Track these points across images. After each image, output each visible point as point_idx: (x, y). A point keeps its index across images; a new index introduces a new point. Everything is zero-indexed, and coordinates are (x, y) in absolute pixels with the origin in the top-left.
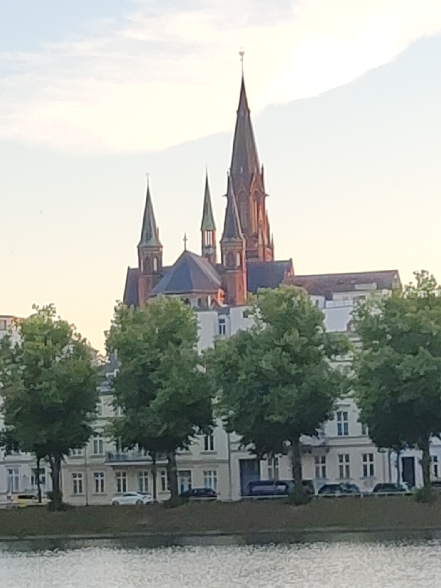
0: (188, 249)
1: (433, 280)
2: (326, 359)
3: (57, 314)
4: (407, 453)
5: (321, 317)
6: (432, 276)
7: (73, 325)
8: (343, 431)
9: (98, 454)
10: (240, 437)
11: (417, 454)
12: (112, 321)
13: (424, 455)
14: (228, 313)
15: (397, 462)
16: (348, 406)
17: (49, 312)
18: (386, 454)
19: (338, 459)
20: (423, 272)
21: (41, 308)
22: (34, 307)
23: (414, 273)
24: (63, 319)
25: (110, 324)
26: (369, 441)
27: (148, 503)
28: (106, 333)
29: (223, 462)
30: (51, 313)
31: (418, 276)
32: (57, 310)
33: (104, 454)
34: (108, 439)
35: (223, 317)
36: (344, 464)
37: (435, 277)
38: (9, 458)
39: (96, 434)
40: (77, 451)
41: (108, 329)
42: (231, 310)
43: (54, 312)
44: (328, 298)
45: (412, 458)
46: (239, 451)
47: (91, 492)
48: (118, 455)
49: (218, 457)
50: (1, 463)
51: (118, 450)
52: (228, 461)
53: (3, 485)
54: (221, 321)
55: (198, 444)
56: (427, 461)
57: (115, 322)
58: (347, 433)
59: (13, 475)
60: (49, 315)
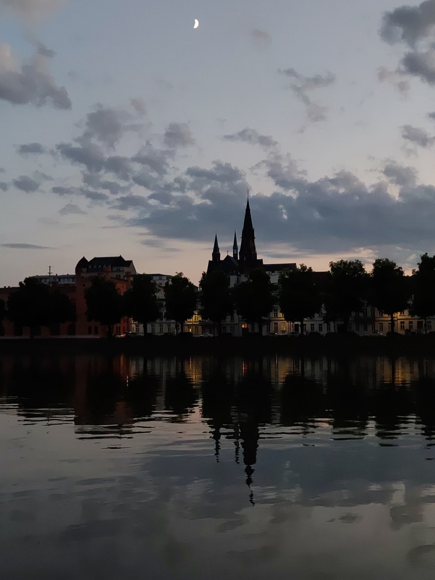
0: (229, 255)
1: (306, 267)
2: (271, 292)
3: (184, 275)
4: (296, 323)
5: (270, 278)
6: (305, 266)
7: (189, 279)
8: (276, 315)
9: (196, 321)
10: (241, 317)
11: (299, 323)
12: (201, 278)
13: (301, 324)
14: (240, 276)
15: (293, 326)
16: (278, 307)
17: (181, 274)
18: (290, 323)
19: (274, 324)
20: (303, 264)
21: (178, 273)
22: (176, 273)
23: (300, 264)
24: (185, 277)
25: (201, 279)
26: (284, 319)
27: (212, 337)
28: (199, 282)
29: (236, 324)
30: (182, 275)
31: (301, 266)
32: (184, 274)
33: (198, 321)
34: (199, 316)
35: (239, 277)
36: (276, 326)
37: (306, 266)
38: (167, 321)
39: (196, 315)
40: (190, 320)
41: (200, 280)
42: (241, 275)
43: (183, 275)
44: (273, 272)
45: (298, 324)
46: (242, 321)
47: (194, 333)
48: (203, 321)
49: (235, 323)
50: (165, 323)
51: (203, 320)
52: (238, 324)
53: (165, 330)
54: (238, 279)
55: (229, 318)
56: (302, 326)
57: (202, 278)
58: (277, 316)
59: (169, 327)
60: (181, 275)
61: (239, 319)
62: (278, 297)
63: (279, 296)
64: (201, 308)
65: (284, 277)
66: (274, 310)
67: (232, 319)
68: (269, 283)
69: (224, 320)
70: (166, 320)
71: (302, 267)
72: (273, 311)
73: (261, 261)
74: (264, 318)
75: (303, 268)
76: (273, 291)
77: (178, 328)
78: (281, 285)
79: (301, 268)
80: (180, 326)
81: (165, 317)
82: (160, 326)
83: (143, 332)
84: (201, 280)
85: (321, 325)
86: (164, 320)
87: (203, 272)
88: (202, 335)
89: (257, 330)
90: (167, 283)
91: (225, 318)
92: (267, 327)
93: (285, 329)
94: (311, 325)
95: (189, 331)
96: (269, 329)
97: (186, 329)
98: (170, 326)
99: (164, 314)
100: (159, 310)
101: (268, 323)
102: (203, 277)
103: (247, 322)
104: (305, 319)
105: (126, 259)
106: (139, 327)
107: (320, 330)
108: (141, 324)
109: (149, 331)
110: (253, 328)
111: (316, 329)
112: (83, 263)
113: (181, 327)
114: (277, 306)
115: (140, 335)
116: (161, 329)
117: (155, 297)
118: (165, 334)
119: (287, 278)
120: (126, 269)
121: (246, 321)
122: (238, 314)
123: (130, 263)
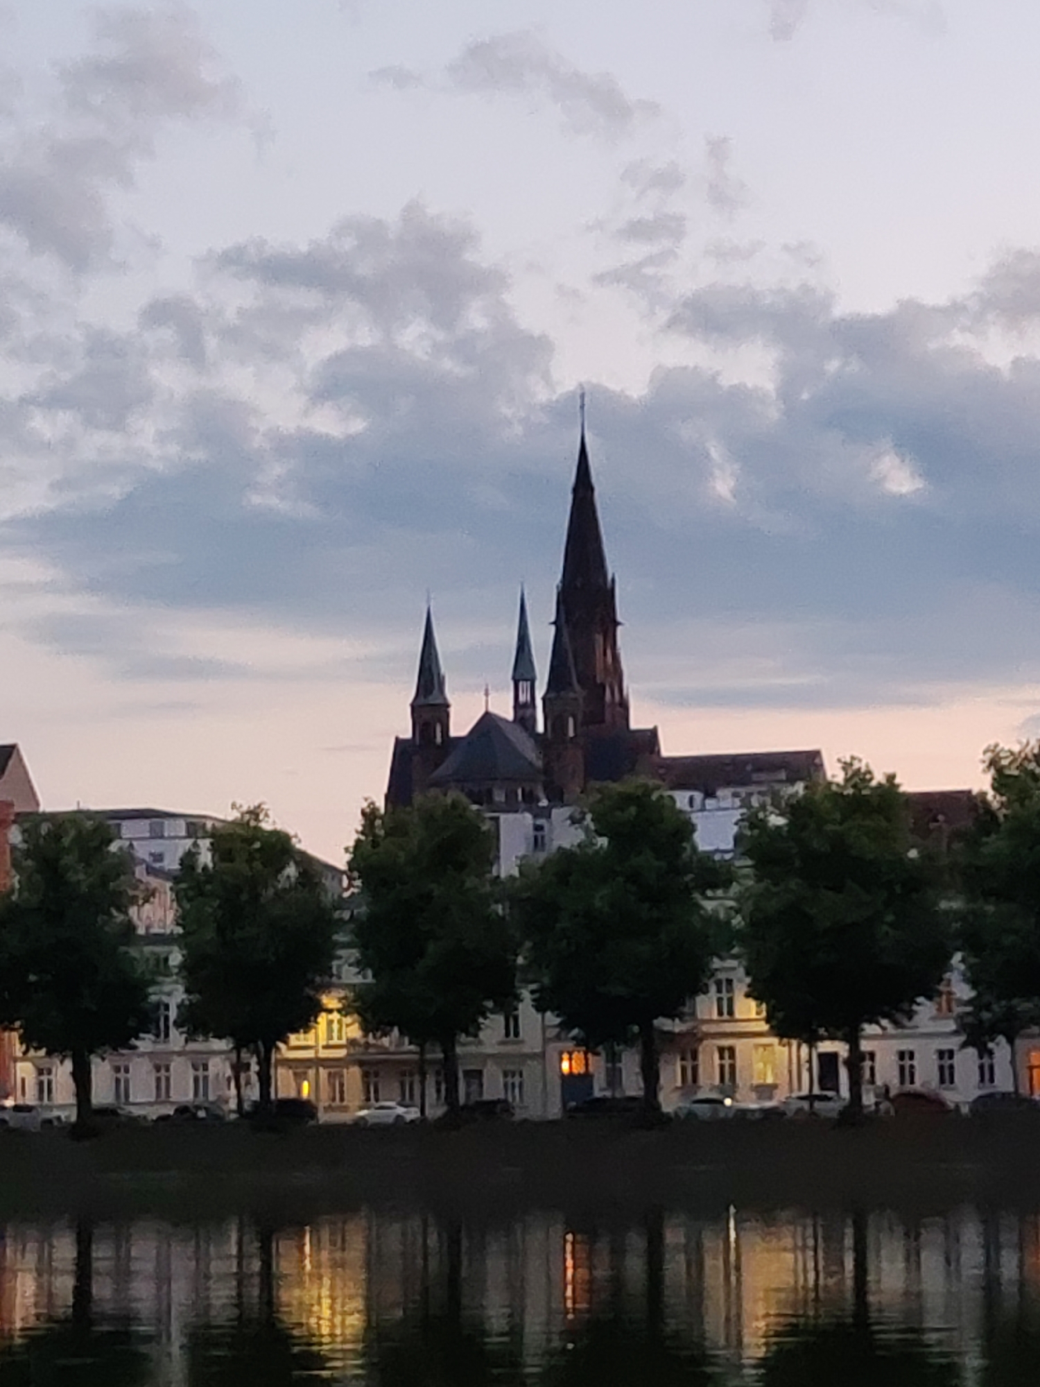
0: (492, 710)
1: (869, 772)
2: (698, 896)
3: (271, 820)
4: (826, 1046)
5: (692, 828)
6: (867, 766)
7: (295, 836)
8: (725, 1010)
9: (335, 1041)
10: (558, 1020)
11: (840, 1048)
13: (851, 1051)
14: (549, 816)
15: (810, 1061)
16: (733, 969)
17: (257, 815)
18: (794, 1047)
19: (716, 1056)
20: (853, 758)
21: (245, 808)
22: (234, 806)
24: (279, 827)
25: (355, 836)
26: (764, 1027)
28: (347, 850)
29: (533, 1056)
30: (261, 817)
31: (846, 766)
32: (269, 813)
33: (344, 1042)
34: (348, 1020)
35: (540, 822)
36: (727, 1061)
37: (872, 768)
38: (192, 1046)
39: (330, 1011)
40: (301, 1036)
41: (351, 843)
42: (554, 813)
43: (267, 815)
44: (709, 793)
45: (834, 1056)
46: (558, 1038)
47: (324, 1102)
48: (367, 1045)
49: (526, 1049)
50: (179, 1054)
51: (366, 1036)
52: (542, 1055)
53: (183, 1092)
54: (538, 828)
55: (492, 1028)
56: (856, 1060)
57: (362, 833)
58: (731, 1013)
59: (200, 1073)
60: (257, 819)
61: (544, 1028)
62: (737, 921)
63: (739, 918)
64: (358, 980)
65: (764, 822)
66: (719, 984)
67: (512, 1029)
68: (689, 851)
69: (471, 1039)
70: (186, 1041)
71: (850, 773)
72: (713, 988)
74: (664, 1024)
75: (856, 779)
76: (709, 893)
77: (243, 1076)
78: (749, 862)
79: (847, 780)
80: (255, 1068)
81: (178, 1024)
82: (158, 1069)
83: (72, 1100)
84: (358, 842)
85: (951, 1054)
86: (177, 1039)
87: (365, 805)
88: (363, 1113)
89: (632, 1085)
90: (189, 860)
91: (473, 1029)
92: (684, 1069)
93: (770, 1080)
94: (902, 1055)
95: (299, 1091)
96: (691, 1079)
97: (285, 1086)
98: (206, 1068)
99: (173, 1014)
100: (151, 990)
101: (688, 1046)
102: (364, 826)
103: (587, 1045)
104: (870, 1029)
106: (50, 1072)
107: (942, 1081)
108: (62, 1062)
109: (102, 1094)
110: (614, 1078)
111: (926, 1075)
113: (258, 1074)
114: (732, 967)
115: (59, 1118)
116: (164, 1087)
117: (130, 927)
118: (183, 1110)
119: (778, 828)
121: (579, 1042)
122: (540, 1007)
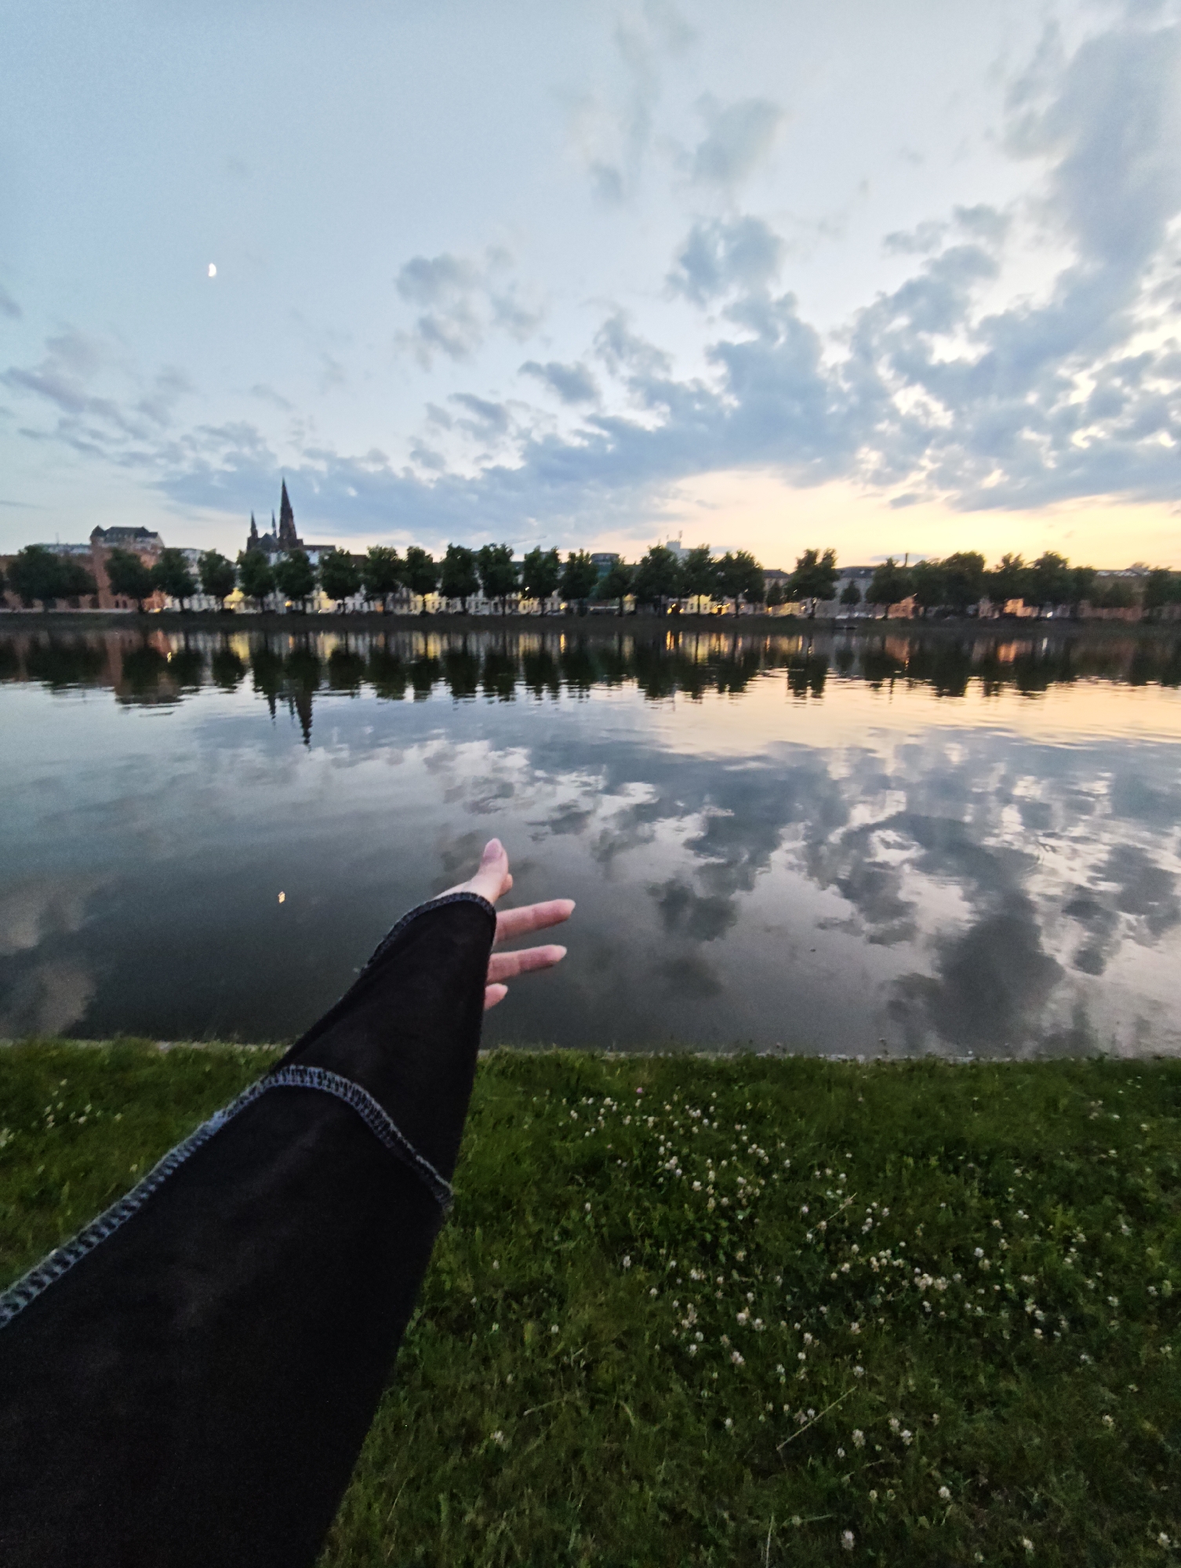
0: (267, 533)
1: (344, 549)
2: (311, 572)
3: (218, 552)
4: (338, 602)
5: (310, 558)
7: (224, 556)
9: (237, 597)
10: (284, 594)
13: (343, 602)
15: (335, 604)
16: (319, 586)
18: (332, 601)
19: (317, 602)
20: (341, 546)
21: (212, 549)
22: (209, 548)
23: (338, 547)
24: (220, 553)
26: (326, 597)
27: (256, 614)
28: (238, 560)
29: (280, 602)
31: (340, 548)
33: (239, 597)
34: (240, 593)
35: (279, 555)
36: (319, 604)
39: (236, 591)
40: (230, 596)
42: (282, 553)
44: (313, 552)
45: (340, 603)
46: (285, 598)
47: (236, 609)
48: (245, 598)
49: (278, 600)
50: (203, 599)
51: (244, 596)
52: (282, 601)
53: (205, 606)
54: (278, 557)
55: (271, 596)
56: (344, 605)
57: (241, 556)
58: (319, 594)
60: (215, 551)
61: (282, 596)
63: (320, 576)
64: (241, 585)
65: (324, 558)
67: (275, 596)
68: (309, 563)
70: (204, 596)
71: (341, 550)
72: (316, 590)
73: (301, 541)
74: (306, 596)
76: (314, 571)
77: (218, 604)
78: (322, 566)
80: (220, 602)
81: (202, 592)
82: (199, 601)
83: (180, 607)
84: (240, 558)
85: (362, 603)
86: (202, 596)
87: (241, 551)
88: (245, 611)
89: (300, 607)
90: (200, 559)
91: (267, 596)
92: (311, 605)
93: (328, 607)
94: (353, 603)
95: (231, 607)
96: (313, 607)
97: (227, 606)
98: (209, 602)
99: (201, 590)
100: (195, 585)
101: (312, 601)
103: (292, 599)
104: (347, 598)
105: (151, 529)
106: (174, 602)
107: (361, 608)
108: (176, 599)
109: (186, 606)
110: (297, 606)
112: (98, 532)
115: (177, 611)
117: (188, 572)
118: (205, 610)
119: (327, 559)
120: (152, 541)
121: (289, 599)
123: (155, 535)
